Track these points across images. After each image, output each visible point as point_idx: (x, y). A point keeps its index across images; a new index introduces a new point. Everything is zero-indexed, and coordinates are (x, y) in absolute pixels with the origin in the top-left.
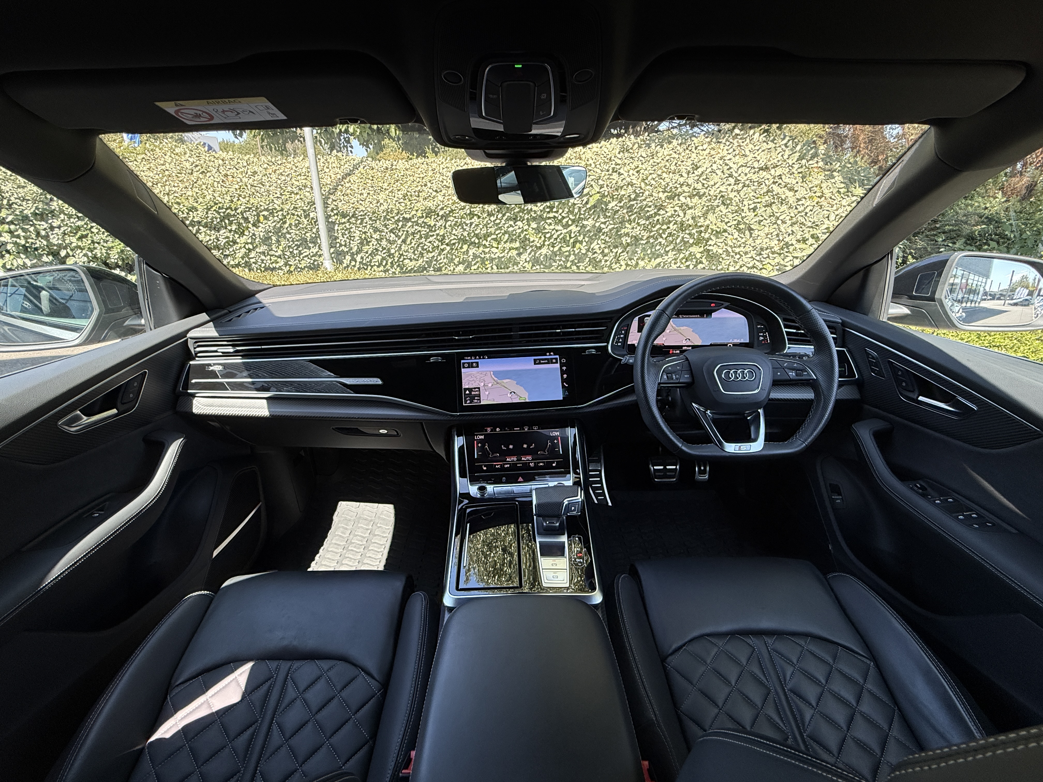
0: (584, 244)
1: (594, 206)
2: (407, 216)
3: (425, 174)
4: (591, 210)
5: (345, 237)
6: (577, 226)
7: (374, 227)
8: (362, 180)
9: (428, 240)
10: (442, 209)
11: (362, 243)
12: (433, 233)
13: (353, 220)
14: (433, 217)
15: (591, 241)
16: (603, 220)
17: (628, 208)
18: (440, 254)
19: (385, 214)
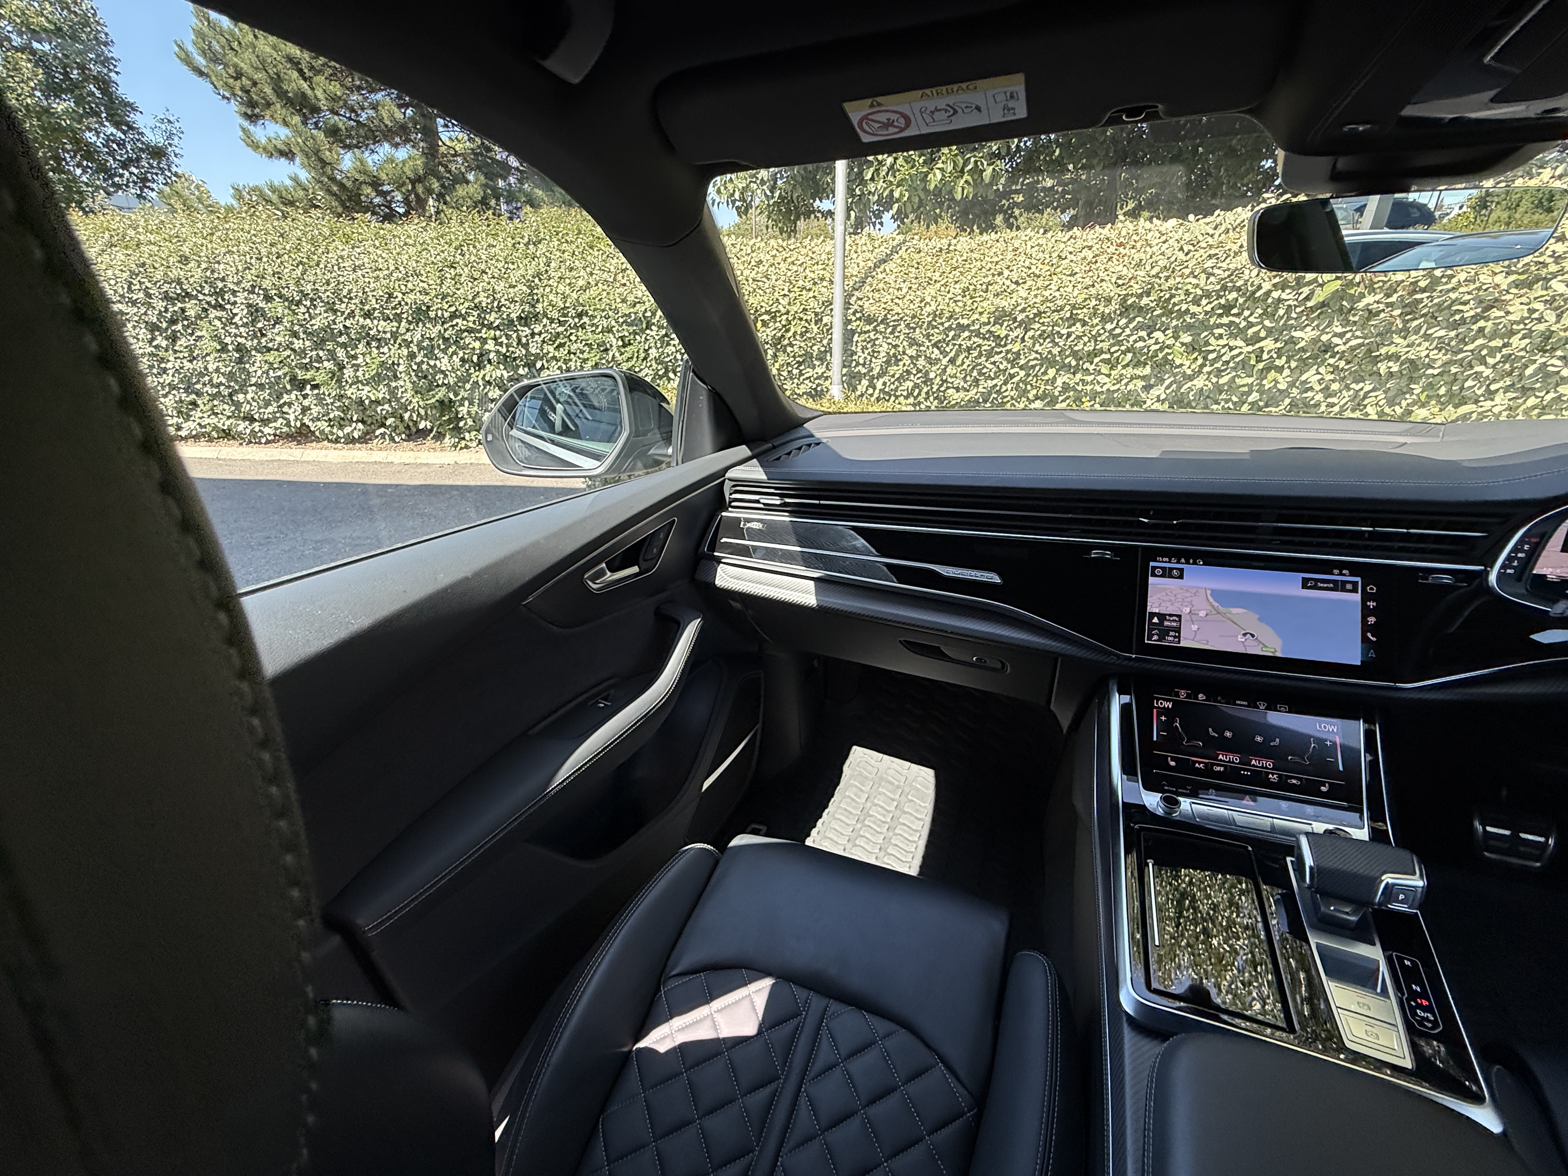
0: (1287, 372)
1: (1323, 305)
2: (965, 322)
3: (1001, 257)
4: (1313, 312)
5: (866, 352)
6: (1276, 340)
7: (911, 338)
8: (903, 268)
9: (992, 360)
10: (1023, 310)
11: (888, 363)
12: (1001, 349)
13: (881, 328)
14: (1006, 324)
15: (1304, 366)
16: (1339, 330)
17: (1404, 307)
18: (1006, 383)
19: (930, 319)
